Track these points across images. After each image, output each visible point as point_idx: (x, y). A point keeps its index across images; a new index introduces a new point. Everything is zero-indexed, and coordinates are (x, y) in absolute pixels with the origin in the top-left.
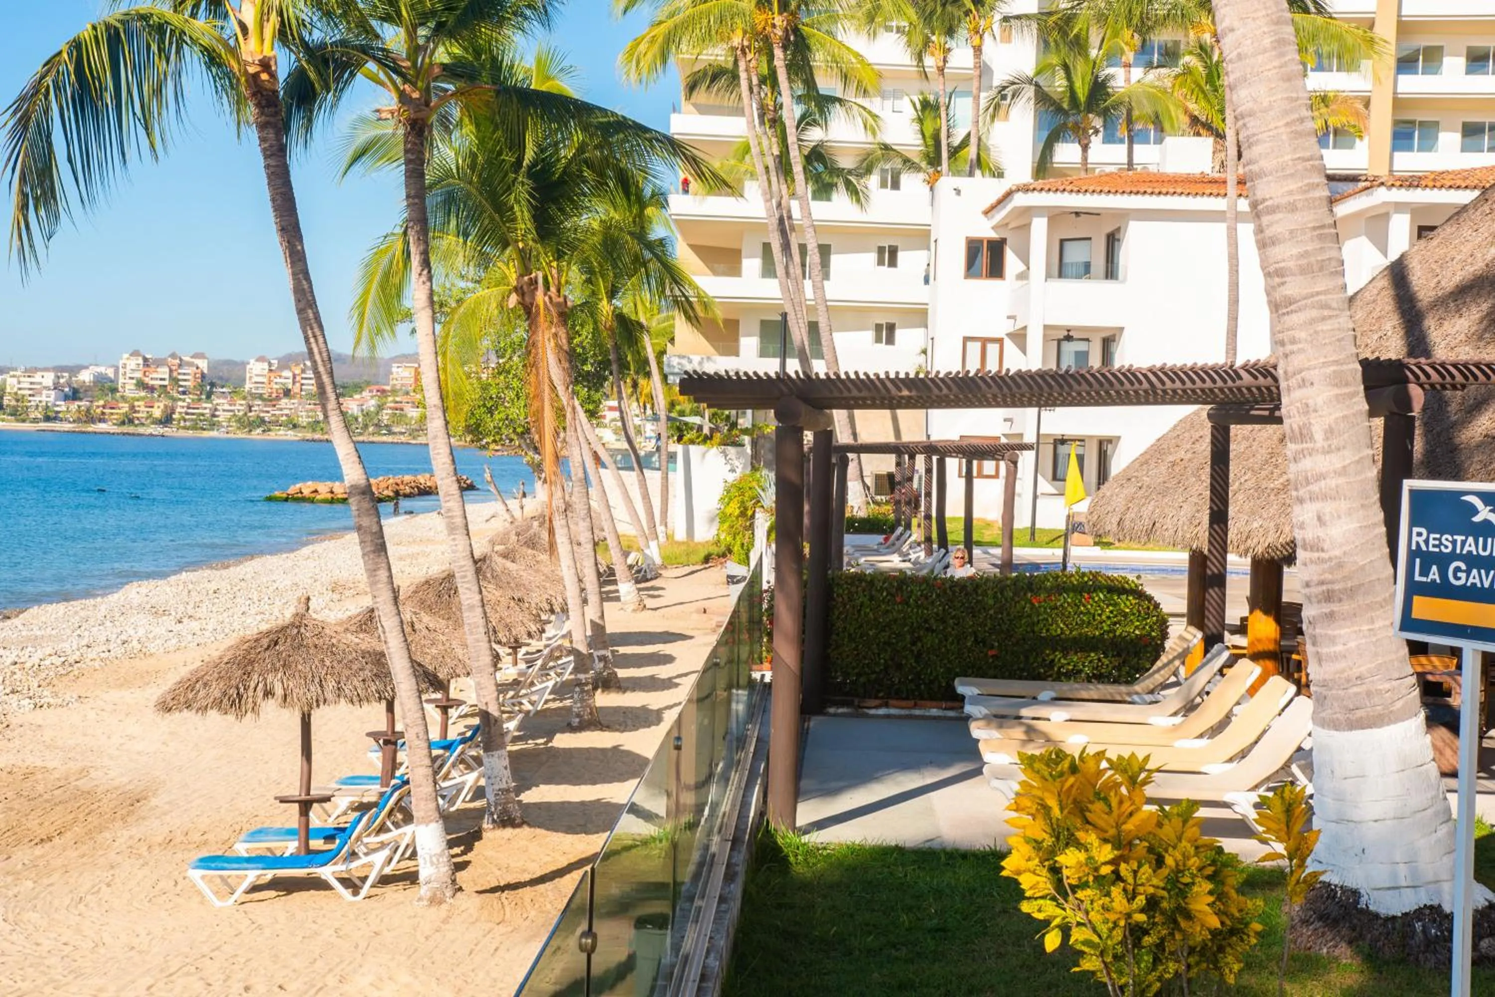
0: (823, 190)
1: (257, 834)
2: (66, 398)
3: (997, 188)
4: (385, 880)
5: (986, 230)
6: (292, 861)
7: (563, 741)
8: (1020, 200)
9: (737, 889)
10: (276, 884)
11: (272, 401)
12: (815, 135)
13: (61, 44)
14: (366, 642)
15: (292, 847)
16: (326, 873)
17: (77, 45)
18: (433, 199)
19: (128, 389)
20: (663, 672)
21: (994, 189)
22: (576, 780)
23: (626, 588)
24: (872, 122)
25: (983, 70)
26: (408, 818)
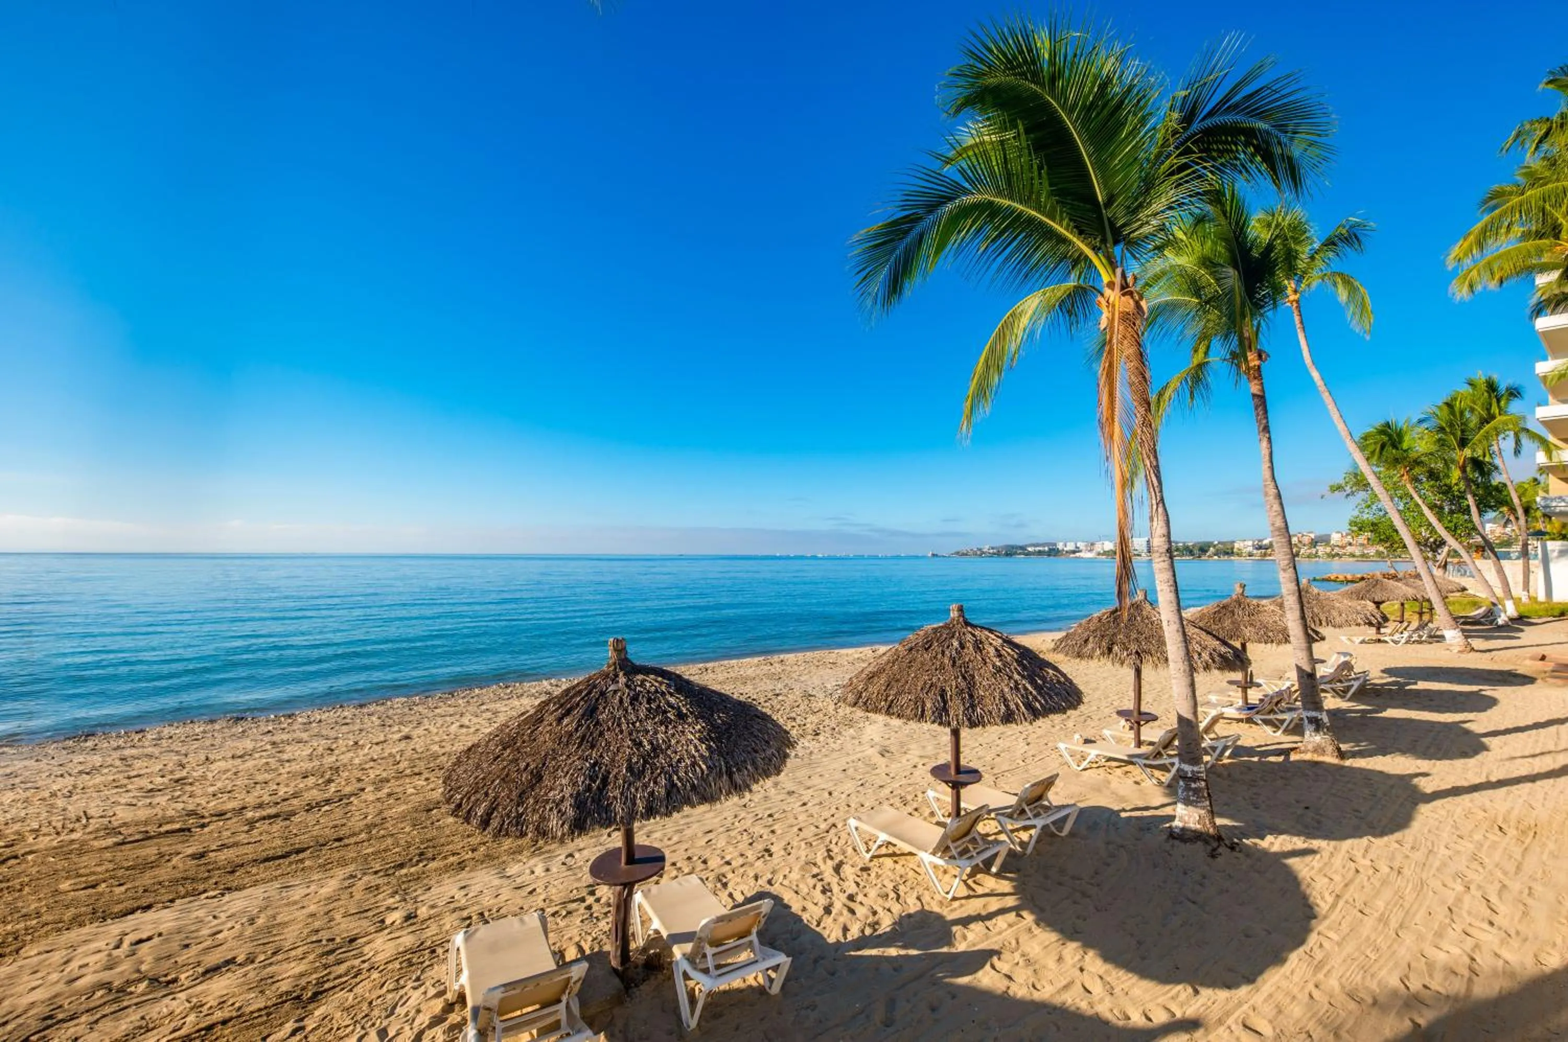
2: (1257, 549)
11: (1343, 547)
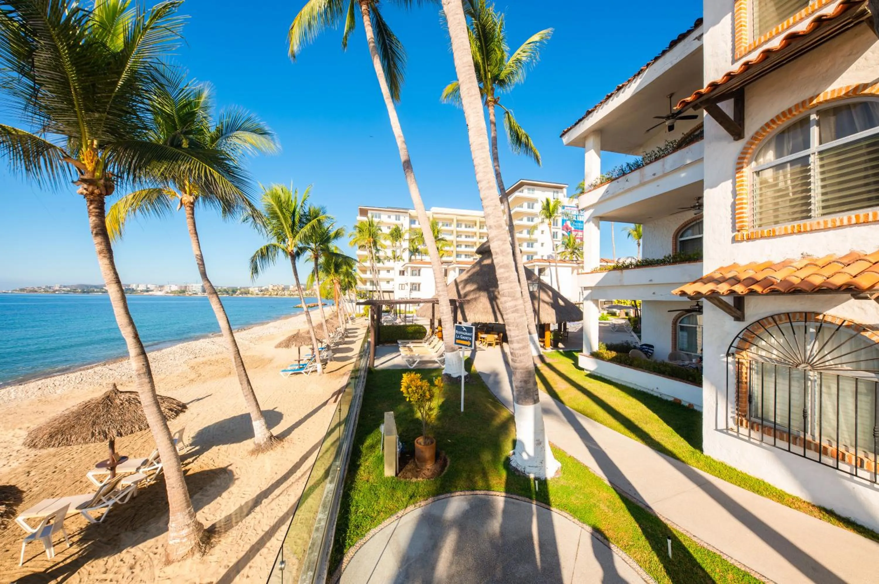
0: (379, 262)
1: (292, 366)
2: (260, 291)
3: (404, 263)
4: (312, 372)
5: (402, 269)
6: (297, 370)
7: (340, 346)
8: (406, 265)
9: (365, 380)
10: (294, 374)
12: (377, 255)
13: (259, 249)
14: (308, 335)
15: (297, 367)
16: (303, 371)
17: (261, 249)
18: (319, 267)
19: (270, 290)
20: (355, 334)
21: (403, 263)
22: (342, 352)
23: (350, 321)
24: (385, 253)
25: (401, 246)
26: (315, 361)
